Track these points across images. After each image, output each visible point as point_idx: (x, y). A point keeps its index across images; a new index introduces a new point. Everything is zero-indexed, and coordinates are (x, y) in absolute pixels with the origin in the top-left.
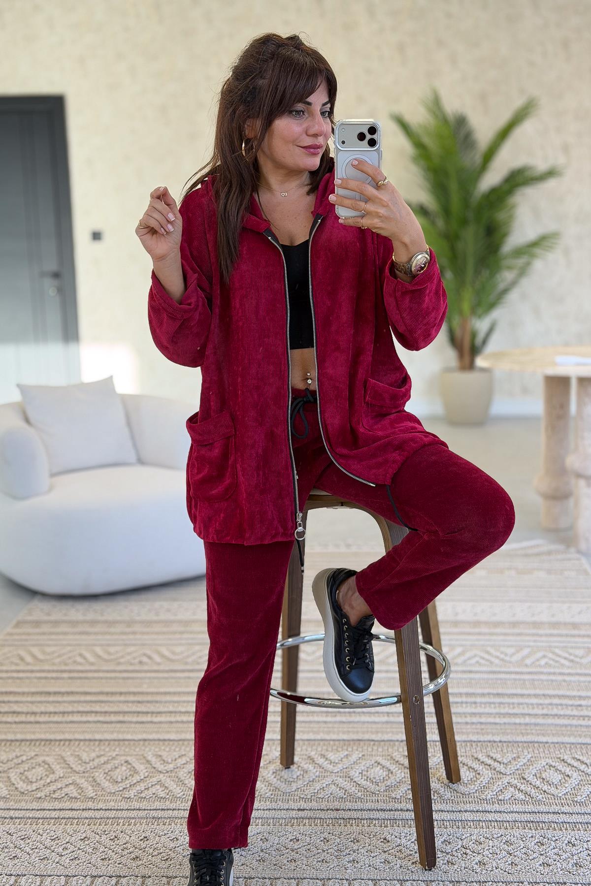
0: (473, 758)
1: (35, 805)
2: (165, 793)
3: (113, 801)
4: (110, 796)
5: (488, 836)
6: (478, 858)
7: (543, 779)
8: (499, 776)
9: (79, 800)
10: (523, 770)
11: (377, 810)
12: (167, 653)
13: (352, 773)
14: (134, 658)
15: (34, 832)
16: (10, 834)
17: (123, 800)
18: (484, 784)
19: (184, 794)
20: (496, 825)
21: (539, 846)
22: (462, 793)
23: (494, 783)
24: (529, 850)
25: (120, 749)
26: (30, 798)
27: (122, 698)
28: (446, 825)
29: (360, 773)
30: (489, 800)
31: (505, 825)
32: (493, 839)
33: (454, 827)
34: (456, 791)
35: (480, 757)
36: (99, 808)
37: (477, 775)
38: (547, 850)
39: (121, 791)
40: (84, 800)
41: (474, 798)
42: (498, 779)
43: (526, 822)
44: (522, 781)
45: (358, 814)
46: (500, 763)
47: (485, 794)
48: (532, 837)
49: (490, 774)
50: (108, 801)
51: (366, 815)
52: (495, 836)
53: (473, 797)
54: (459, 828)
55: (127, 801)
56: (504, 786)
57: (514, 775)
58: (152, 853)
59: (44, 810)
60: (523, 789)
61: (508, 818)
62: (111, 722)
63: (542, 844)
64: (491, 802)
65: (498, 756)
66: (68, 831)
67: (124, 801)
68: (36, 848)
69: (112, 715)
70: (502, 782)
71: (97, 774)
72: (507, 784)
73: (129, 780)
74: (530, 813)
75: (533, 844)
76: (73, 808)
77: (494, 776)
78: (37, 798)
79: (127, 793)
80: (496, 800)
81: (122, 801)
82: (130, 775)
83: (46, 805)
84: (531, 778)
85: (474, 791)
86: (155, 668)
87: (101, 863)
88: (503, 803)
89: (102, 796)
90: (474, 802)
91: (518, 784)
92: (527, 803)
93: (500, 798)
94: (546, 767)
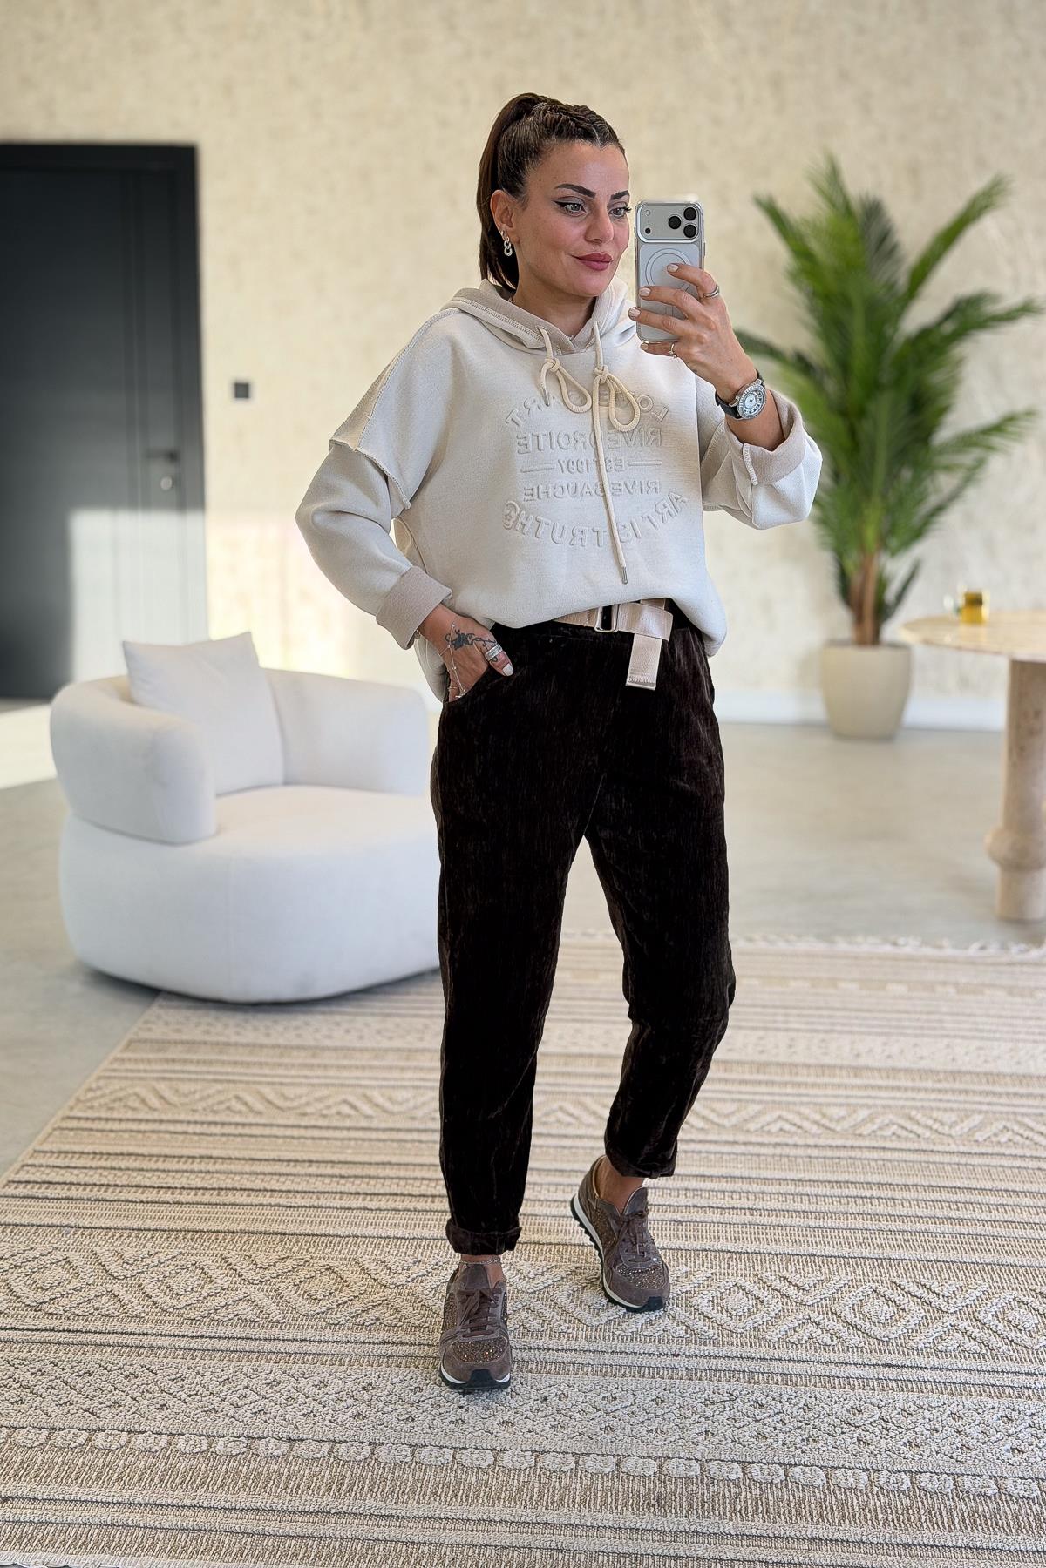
0: (894, 1285)
1: (187, 1330)
2: (396, 1318)
4: (306, 1321)
5: (922, 1404)
6: (908, 1436)
7: (1009, 1322)
8: (936, 1315)
9: (257, 1325)
10: (976, 1306)
11: (741, 1357)
12: (380, 1100)
13: (697, 1300)
14: (329, 1107)
15: (189, 1369)
16: (152, 1371)
17: (328, 1327)
18: (913, 1326)
19: (426, 1322)
20: (934, 1387)
21: (1004, 1422)
22: (878, 1337)
23: (928, 1324)
24: (989, 1428)
25: (315, 1247)
26: (178, 1319)
27: (313, 1169)
28: (854, 1385)
29: (709, 1301)
30: (922, 1350)
31: (949, 1389)
32: (930, 1409)
33: (866, 1388)
34: (867, 1334)
35: (904, 1283)
36: (291, 1338)
37: (901, 1311)
38: (1018, 1429)
39: (323, 1313)
40: (265, 1325)
41: (897, 1345)
42: (936, 1319)
43: (983, 1385)
44: (975, 1324)
45: (712, 1363)
46: (938, 1295)
47: (914, 1341)
48: (993, 1408)
49: (922, 1311)
51: (722, 1364)
52: (933, 1405)
53: (895, 1344)
54: (874, 1389)
55: (334, 1329)
56: (945, 1329)
57: (960, 1313)
58: (383, 1408)
59: (202, 1337)
60: (977, 1335)
61: (954, 1378)
62: (299, 1207)
63: (1010, 1420)
64: (925, 1354)
65: (935, 1286)
66: (245, 1371)
67: (330, 1329)
68: (196, 1394)
69: (298, 1195)
70: (943, 1323)
71: (283, 1285)
72: (949, 1327)
73: (335, 1296)
74: (989, 1372)
75: (995, 1417)
76: (248, 1336)
77: (928, 1314)
78: (189, 1319)
79: (334, 1316)
80: (933, 1351)
81: (325, 1328)
82: (336, 1290)
83: (203, 1330)
84: (988, 1319)
85: (897, 1335)
86: (364, 1124)
87: (303, 1420)
88: (944, 1355)
89: (293, 1320)
90: (896, 1352)
91: (968, 1328)
92: (984, 1358)
93: (940, 1348)
94: (1012, 1303)
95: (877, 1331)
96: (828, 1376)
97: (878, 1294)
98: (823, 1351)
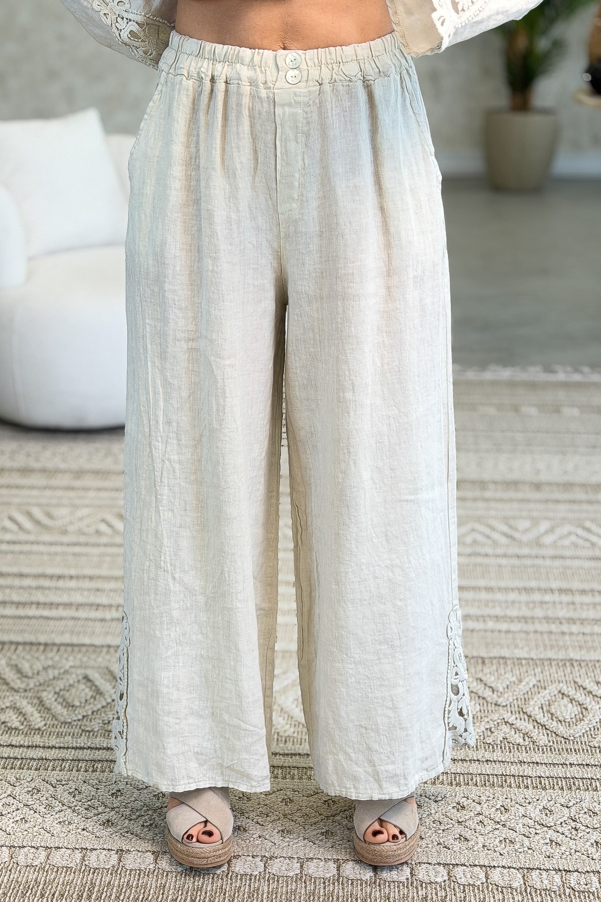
0: (576, 685)
3: (69, 735)
4: (64, 728)
9: (21, 732)
14: (88, 526)
17: (83, 734)
18: (595, 724)
22: (564, 736)
25: (75, 658)
27: (74, 584)
28: (545, 785)
33: (555, 787)
36: (51, 745)
37: (584, 710)
39: (79, 720)
40: (28, 733)
41: (582, 744)
47: (597, 740)
50: (62, 734)
54: (563, 789)
55: (89, 735)
62: (61, 619)
67: (85, 735)
69: (61, 608)
71: (44, 694)
73: (90, 704)
76: (13, 743)
79: (88, 723)
82: (91, 697)
85: (581, 734)
87: (58, 828)
89: (53, 727)
90: (581, 751)
95: (562, 730)
96: (522, 776)
97: (563, 694)
98: (517, 752)
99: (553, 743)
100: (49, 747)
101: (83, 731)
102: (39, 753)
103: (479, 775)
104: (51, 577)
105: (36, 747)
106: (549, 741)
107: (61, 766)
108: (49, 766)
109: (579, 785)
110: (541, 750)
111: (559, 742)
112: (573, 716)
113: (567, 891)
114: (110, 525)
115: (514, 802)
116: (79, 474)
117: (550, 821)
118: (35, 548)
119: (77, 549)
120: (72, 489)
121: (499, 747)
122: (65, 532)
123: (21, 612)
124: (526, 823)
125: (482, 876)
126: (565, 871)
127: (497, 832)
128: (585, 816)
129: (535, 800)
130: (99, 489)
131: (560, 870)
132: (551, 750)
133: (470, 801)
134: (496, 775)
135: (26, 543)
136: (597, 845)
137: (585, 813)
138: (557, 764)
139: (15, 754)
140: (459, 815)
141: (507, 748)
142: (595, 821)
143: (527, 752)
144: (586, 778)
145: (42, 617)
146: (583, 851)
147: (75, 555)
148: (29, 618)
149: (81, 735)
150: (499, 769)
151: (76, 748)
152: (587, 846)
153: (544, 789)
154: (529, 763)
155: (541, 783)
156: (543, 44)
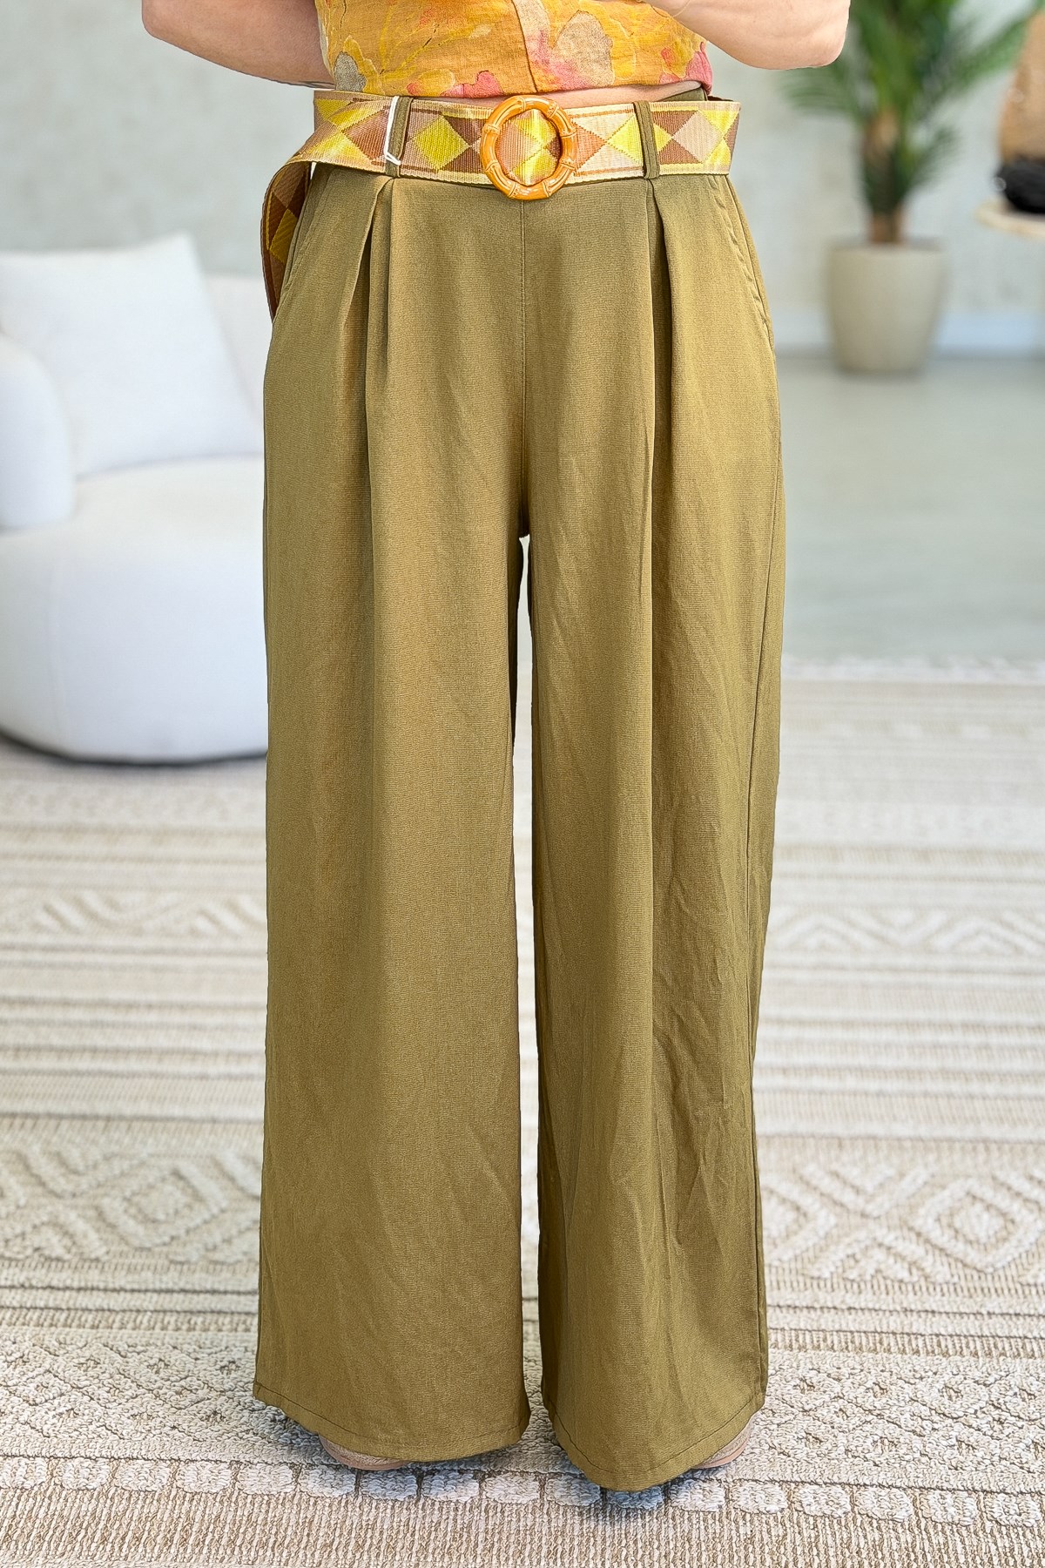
0: (996, 1183)
4: (140, 1257)
9: (67, 1265)
14: (177, 921)
17: (172, 1268)
18: (1029, 1248)
22: (978, 1267)
25: (157, 1140)
27: (154, 1018)
33: (964, 1351)
34: (962, 1262)
35: (1011, 1180)
36: (117, 1286)
37: (1010, 1226)
39: (165, 1244)
40: (79, 1266)
41: (1007, 1280)
47: (1032, 1274)
50: (135, 1269)
54: (976, 1354)
55: (182, 1269)
62: (133, 1075)
66: (46, 1343)
67: (175, 1270)
69: (133, 1057)
71: (106, 1201)
73: (182, 1217)
76: (54, 1284)
79: (180, 1249)
82: (185, 1206)
85: (1004, 1263)
89: (121, 1256)
90: (1006, 1291)
95: (973, 1256)
96: (908, 1334)
97: (974, 1197)
98: (898, 1293)
99: (959, 1278)
100: (114, 1290)
101: (172, 1262)
102: (97, 1300)
103: (837, 1331)
104: (117, 1006)
105: (92, 1289)
106: (952, 1276)
107: (135, 1321)
108: (114, 1322)
109: (1004, 1349)
110: (938, 1289)
111: (969, 1277)
112: (991, 1233)
113: (988, 1524)
114: (213, 920)
115: (894, 1377)
116: (162, 835)
117: (956, 1408)
118: (89, 958)
119: (159, 960)
120: (150, 860)
121: (869, 1286)
122: (139, 932)
123: (66, 1064)
124: (917, 1412)
125: (845, 1500)
126: (983, 1491)
127: (868, 1427)
128: (1014, 1400)
129: (930, 1374)
130: (196, 861)
131: (975, 1491)
132: (955, 1289)
133: (823, 1376)
134: (865, 1332)
135: (74, 949)
136: (1036, 1448)
137: (1015, 1394)
138: (966, 1313)
139: (58, 1302)
140: (804, 1400)
141: (883, 1287)
142: (1032, 1408)
143: (915, 1294)
144: (1015, 1337)
145: (101, 1073)
146: (1012, 1457)
147: (156, 969)
148: (78, 1073)
149: (169, 1269)
150: (870, 1322)
151: (159, 1291)
152: (1019, 1450)
153: (946, 1354)
154: (919, 1312)
155: (939, 1345)
156: (920, 137)
